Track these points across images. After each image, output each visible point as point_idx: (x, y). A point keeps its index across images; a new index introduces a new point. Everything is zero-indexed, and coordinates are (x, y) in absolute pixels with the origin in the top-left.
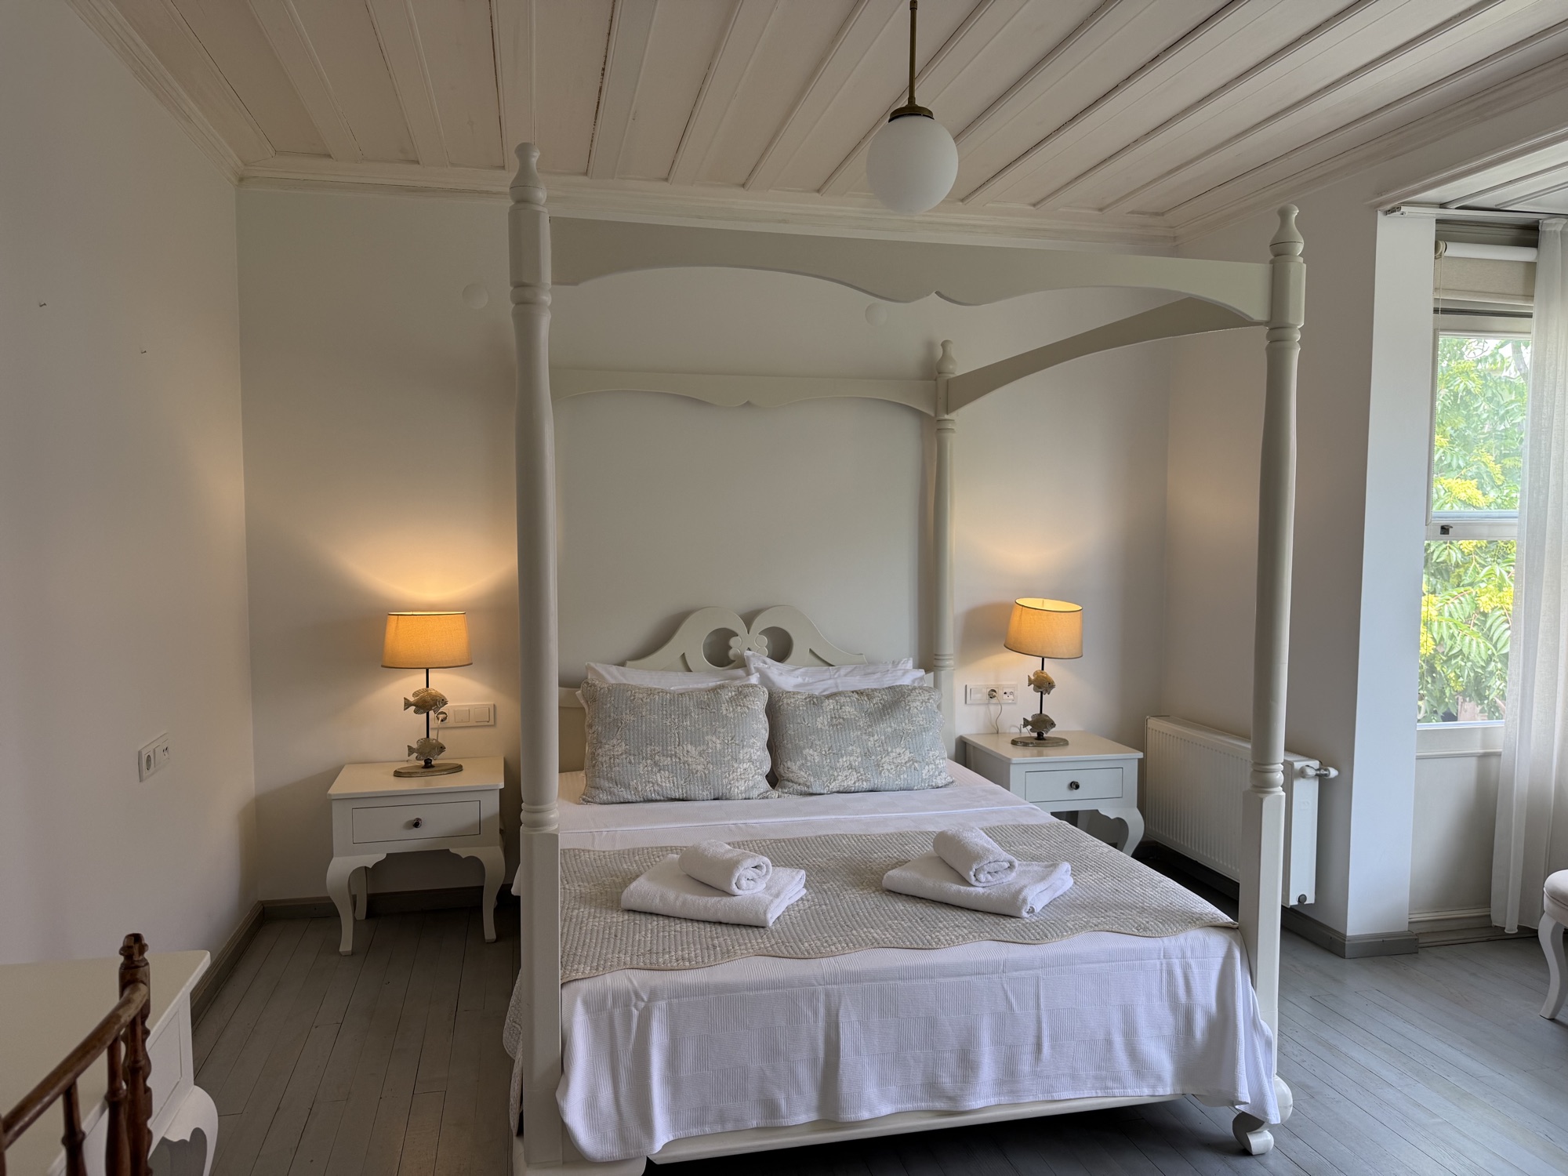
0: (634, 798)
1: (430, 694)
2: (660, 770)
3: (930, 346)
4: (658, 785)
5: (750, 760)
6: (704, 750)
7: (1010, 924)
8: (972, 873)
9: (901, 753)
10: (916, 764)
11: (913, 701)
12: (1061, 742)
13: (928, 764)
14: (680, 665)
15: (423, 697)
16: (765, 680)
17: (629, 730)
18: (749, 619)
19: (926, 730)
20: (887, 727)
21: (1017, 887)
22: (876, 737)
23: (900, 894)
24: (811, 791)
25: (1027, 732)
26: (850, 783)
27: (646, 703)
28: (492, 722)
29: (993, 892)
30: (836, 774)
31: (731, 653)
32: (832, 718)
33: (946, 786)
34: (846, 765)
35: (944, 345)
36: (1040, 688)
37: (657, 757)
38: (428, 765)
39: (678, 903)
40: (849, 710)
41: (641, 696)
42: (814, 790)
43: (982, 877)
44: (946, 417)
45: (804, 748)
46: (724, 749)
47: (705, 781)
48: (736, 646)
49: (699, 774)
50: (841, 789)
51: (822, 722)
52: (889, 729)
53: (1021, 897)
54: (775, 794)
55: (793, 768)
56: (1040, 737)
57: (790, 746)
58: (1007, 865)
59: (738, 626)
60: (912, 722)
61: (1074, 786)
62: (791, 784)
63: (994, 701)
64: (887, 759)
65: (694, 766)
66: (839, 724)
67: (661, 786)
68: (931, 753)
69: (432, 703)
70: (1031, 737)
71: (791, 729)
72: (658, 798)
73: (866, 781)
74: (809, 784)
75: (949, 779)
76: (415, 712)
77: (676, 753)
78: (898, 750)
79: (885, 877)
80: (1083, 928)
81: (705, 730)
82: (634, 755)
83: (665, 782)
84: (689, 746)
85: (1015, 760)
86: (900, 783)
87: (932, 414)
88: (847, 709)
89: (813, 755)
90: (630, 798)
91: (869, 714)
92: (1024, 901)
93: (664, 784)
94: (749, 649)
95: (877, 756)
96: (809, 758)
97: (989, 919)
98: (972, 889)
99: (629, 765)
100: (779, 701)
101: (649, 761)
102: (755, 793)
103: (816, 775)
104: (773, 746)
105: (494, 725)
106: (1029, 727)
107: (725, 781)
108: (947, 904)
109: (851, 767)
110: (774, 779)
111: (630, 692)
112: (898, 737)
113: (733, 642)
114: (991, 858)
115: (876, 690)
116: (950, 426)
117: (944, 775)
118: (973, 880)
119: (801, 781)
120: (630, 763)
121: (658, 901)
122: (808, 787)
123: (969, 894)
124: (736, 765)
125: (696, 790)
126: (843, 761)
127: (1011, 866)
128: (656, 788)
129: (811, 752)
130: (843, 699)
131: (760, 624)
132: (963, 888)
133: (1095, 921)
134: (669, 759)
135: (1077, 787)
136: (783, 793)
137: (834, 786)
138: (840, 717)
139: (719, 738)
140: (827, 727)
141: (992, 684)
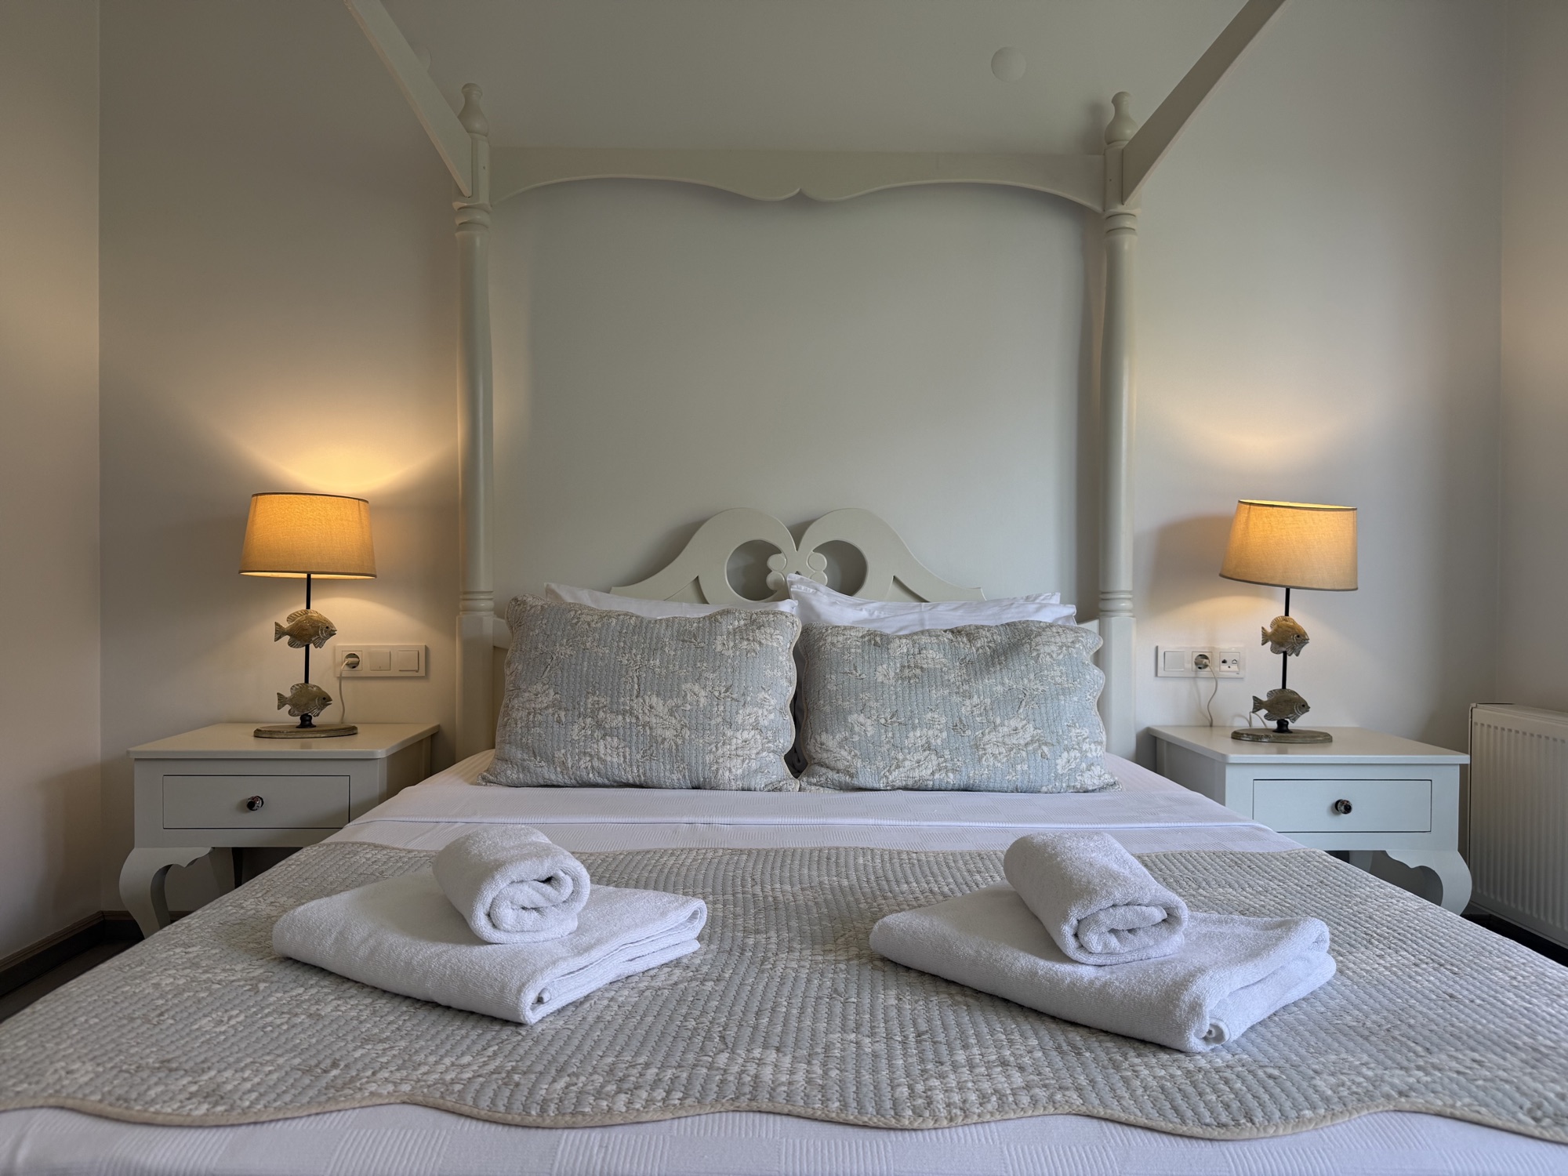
0: (560, 779)
1: (310, 619)
2: (605, 735)
3: (1096, 110)
4: (599, 758)
5: (756, 727)
6: (677, 706)
7: (1150, 1068)
8: (1068, 930)
9: (1020, 728)
10: (1045, 749)
11: (1048, 643)
12: (1319, 738)
13: (1067, 749)
14: (690, 591)
15: (300, 621)
16: (806, 607)
17: (562, 670)
19: (1065, 692)
20: (995, 684)
21: (1181, 970)
22: (976, 700)
23: (908, 969)
24: (856, 782)
25: (1261, 721)
26: (924, 773)
27: (595, 630)
28: (422, 673)
29: (1117, 979)
30: (900, 756)
31: (770, 578)
32: (903, 667)
33: (1101, 789)
34: (920, 742)
35: (1117, 100)
36: (1281, 645)
37: (601, 714)
38: (306, 722)
39: (363, 952)
40: (933, 657)
41: (589, 619)
42: (861, 781)
43: (1094, 940)
44: (1120, 209)
45: (850, 713)
46: (711, 705)
47: (676, 755)
48: (779, 568)
49: (666, 745)
50: (910, 783)
51: (885, 672)
52: (999, 688)
53: (1187, 998)
54: (795, 784)
55: (831, 744)
56: (1282, 727)
57: (827, 709)
58: (1159, 915)
59: (784, 540)
60: (1038, 676)
61: (1342, 807)
62: (824, 770)
63: (1204, 673)
64: (993, 737)
65: (659, 731)
66: (914, 675)
67: (604, 761)
68: (1074, 732)
69: (311, 631)
70: (1267, 730)
71: (833, 682)
72: (600, 780)
73: (954, 771)
74: (853, 771)
75: (1108, 779)
76: (291, 644)
77: (632, 708)
78: (1013, 723)
80: (1365, 1099)
81: (683, 673)
82: (566, 710)
83: (611, 755)
84: (654, 699)
85: (1233, 758)
86: (1014, 778)
87: (1098, 208)
88: (931, 654)
89: (864, 724)
90: (553, 778)
91: (967, 663)
92: (1196, 1008)
93: (609, 759)
94: (797, 573)
95: (975, 730)
96: (857, 729)
97: (1098, 1052)
98: (1066, 968)
99: (556, 726)
100: (820, 639)
101: (589, 720)
102: (760, 781)
103: (867, 758)
104: (801, 709)
105: (426, 677)
106: (1264, 712)
107: (709, 758)
108: (1006, 1001)
109: (928, 747)
110: (798, 762)
111: (573, 613)
112: (1017, 700)
113: (773, 562)
114: (1118, 895)
115: (983, 627)
116: (1128, 223)
117: (1097, 770)
118: (1070, 945)
119: (840, 765)
120: (559, 721)
122: (851, 776)
123: (1054, 982)
124: (729, 733)
125: (660, 770)
126: (916, 736)
127: (1171, 919)
128: (596, 763)
129: (862, 718)
130: (924, 639)
131: (816, 536)
132: (1045, 966)
133: (1398, 1078)
134: (620, 717)
135: (1348, 809)
136: (810, 784)
137: (897, 777)
138: (916, 667)
139: (704, 688)
140: (892, 681)
141: (1201, 646)
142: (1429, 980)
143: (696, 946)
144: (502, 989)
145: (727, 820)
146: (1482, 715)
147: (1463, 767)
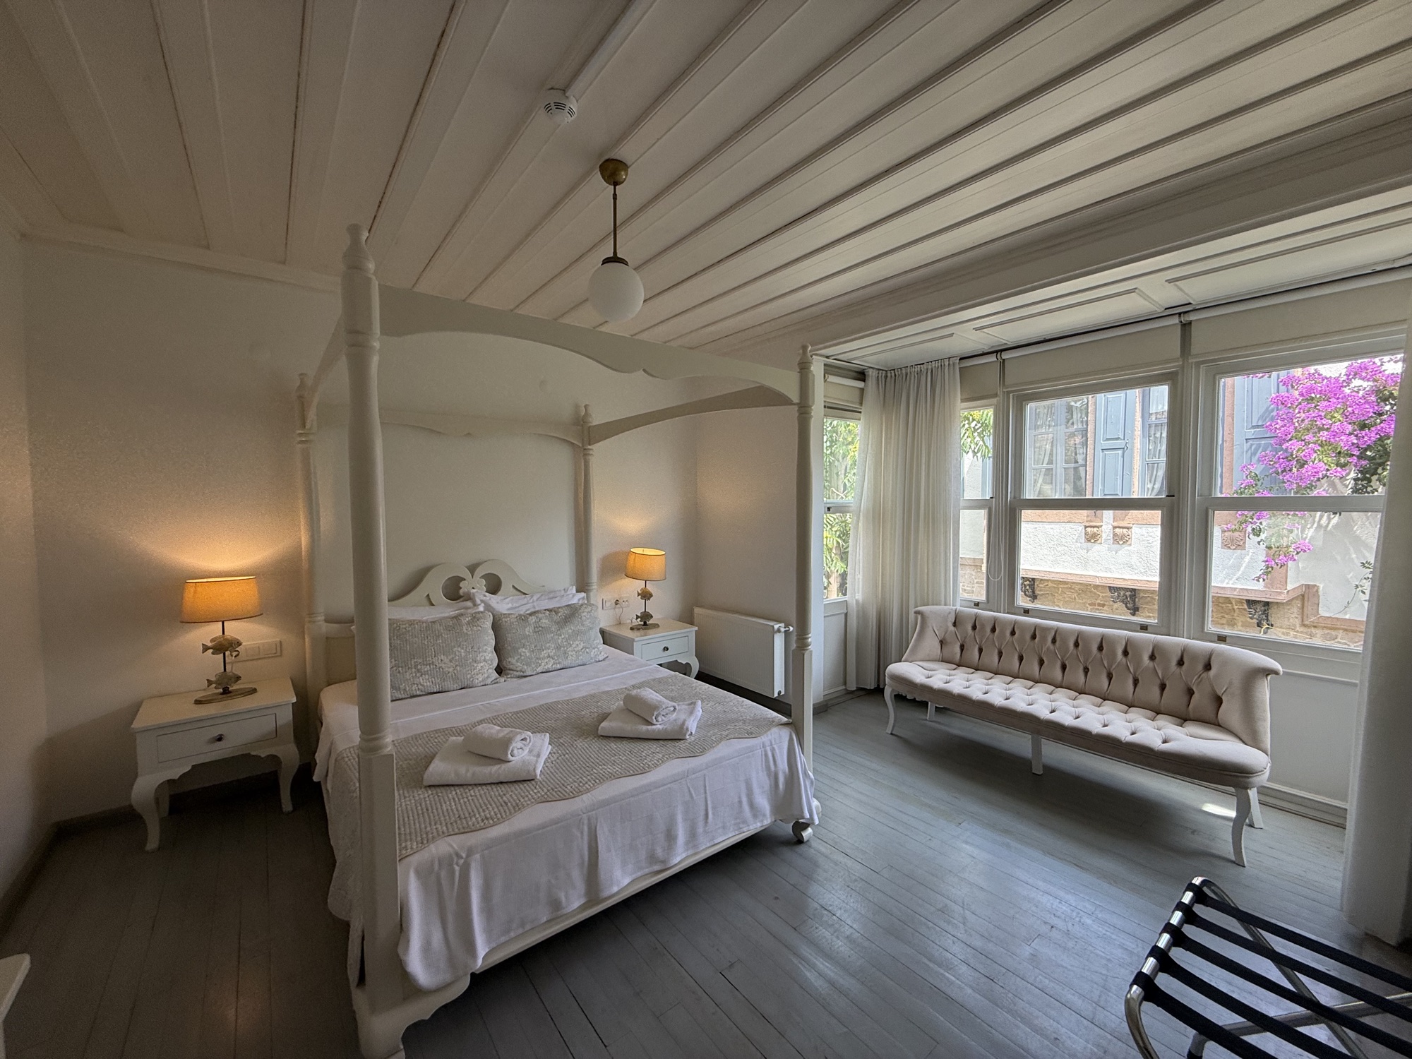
0: (403, 696)
1: (227, 640)
2: (421, 675)
3: (577, 407)
4: (421, 685)
5: (485, 661)
6: (453, 658)
7: (680, 744)
8: (654, 718)
9: (579, 644)
10: (587, 650)
11: (583, 612)
12: (656, 626)
13: (594, 649)
14: (425, 601)
15: (220, 642)
16: (488, 607)
17: (397, 650)
18: (472, 569)
19: (591, 628)
20: (569, 629)
21: (680, 722)
22: (563, 636)
23: (610, 737)
24: (525, 674)
25: (639, 622)
26: (549, 666)
27: (409, 631)
28: (278, 654)
29: (668, 726)
30: (540, 662)
31: (461, 592)
32: (534, 628)
33: (604, 660)
34: (546, 655)
35: (586, 407)
36: (644, 597)
37: (419, 667)
38: (226, 691)
40: (545, 622)
41: (404, 626)
42: (527, 674)
43: (660, 719)
44: (589, 447)
45: (519, 648)
46: (466, 655)
47: (455, 678)
48: (465, 587)
49: (450, 674)
50: (544, 670)
51: (528, 631)
52: (570, 631)
53: (685, 727)
54: (502, 680)
55: (513, 661)
56: (645, 624)
57: (509, 648)
58: (672, 709)
59: (465, 573)
60: (583, 625)
61: (666, 649)
62: (511, 672)
63: (618, 606)
64: (570, 649)
65: (447, 669)
66: (539, 630)
67: (423, 685)
68: (595, 642)
69: (227, 645)
70: (639, 625)
71: (509, 637)
72: (421, 693)
73: (559, 663)
74: (523, 670)
75: (606, 656)
76: (213, 653)
77: (433, 662)
78: (577, 642)
79: (600, 728)
80: (721, 739)
81: (453, 644)
82: (402, 667)
83: (426, 683)
84: (442, 656)
85: (636, 639)
86: (579, 662)
87: (581, 445)
88: (544, 621)
89: (525, 652)
90: (400, 696)
91: (558, 623)
92: (687, 729)
93: (425, 684)
94: (473, 588)
95: (564, 647)
96: (522, 654)
97: (669, 744)
98: (654, 727)
99: (398, 675)
100: (499, 620)
101: (414, 670)
102: (489, 681)
103: (528, 664)
104: (497, 649)
105: (281, 656)
106: (639, 619)
107: (469, 676)
108: (640, 738)
109: (549, 656)
110: (500, 670)
111: (395, 625)
112: (576, 634)
113: (461, 585)
114: (664, 707)
115: (559, 608)
116: (591, 452)
117: (602, 653)
118: (655, 722)
119: (518, 669)
120: (399, 672)
121: (453, 775)
122: (523, 672)
123: (654, 731)
124: (476, 665)
125: (448, 684)
126: (544, 653)
127: (675, 709)
128: (420, 687)
129: (524, 650)
130: (540, 615)
131: (481, 571)
132: (650, 727)
133: (724, 733)
134: (428, 666)
135: (668, 649)
136: (507, 678)
137: (539, 669)
138: (540, 627)
139: (463, 649)
140: (532, 634)
141: (617, 597)
142: (719, 708)
143: (550, 747)
144: (529, 771)
145: (496, 700)
146: (697, 610)
147: (696, 631)
